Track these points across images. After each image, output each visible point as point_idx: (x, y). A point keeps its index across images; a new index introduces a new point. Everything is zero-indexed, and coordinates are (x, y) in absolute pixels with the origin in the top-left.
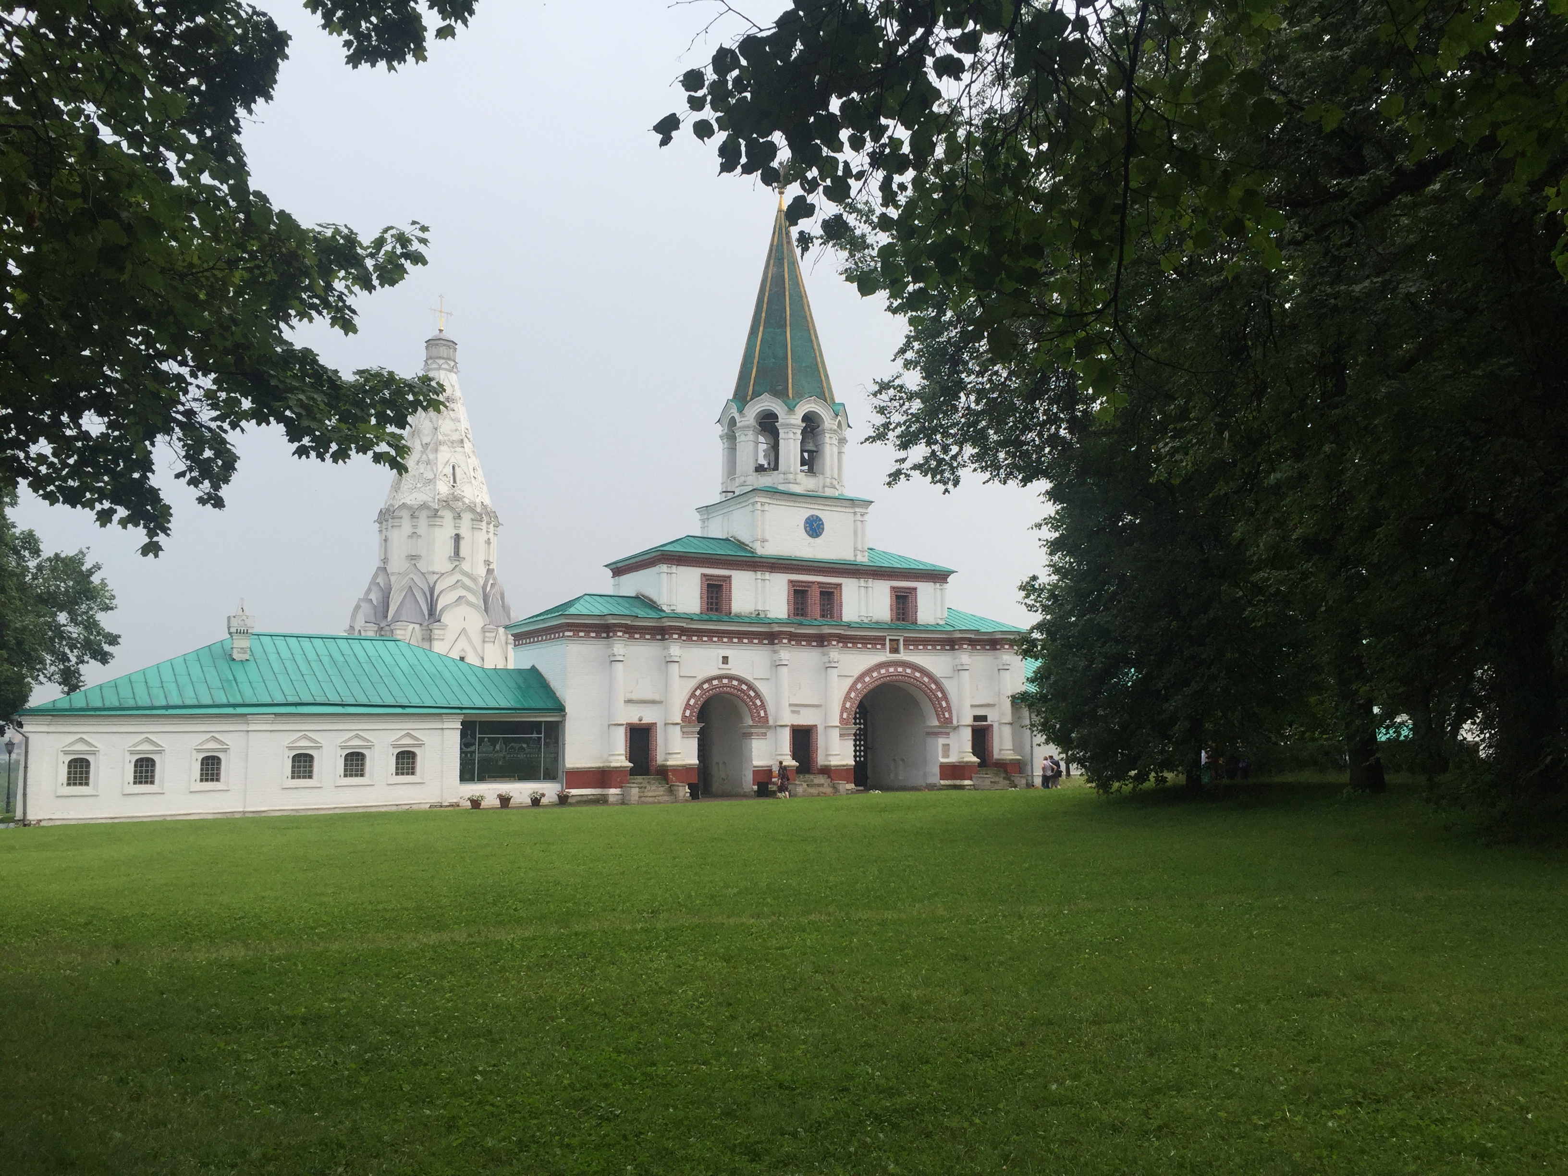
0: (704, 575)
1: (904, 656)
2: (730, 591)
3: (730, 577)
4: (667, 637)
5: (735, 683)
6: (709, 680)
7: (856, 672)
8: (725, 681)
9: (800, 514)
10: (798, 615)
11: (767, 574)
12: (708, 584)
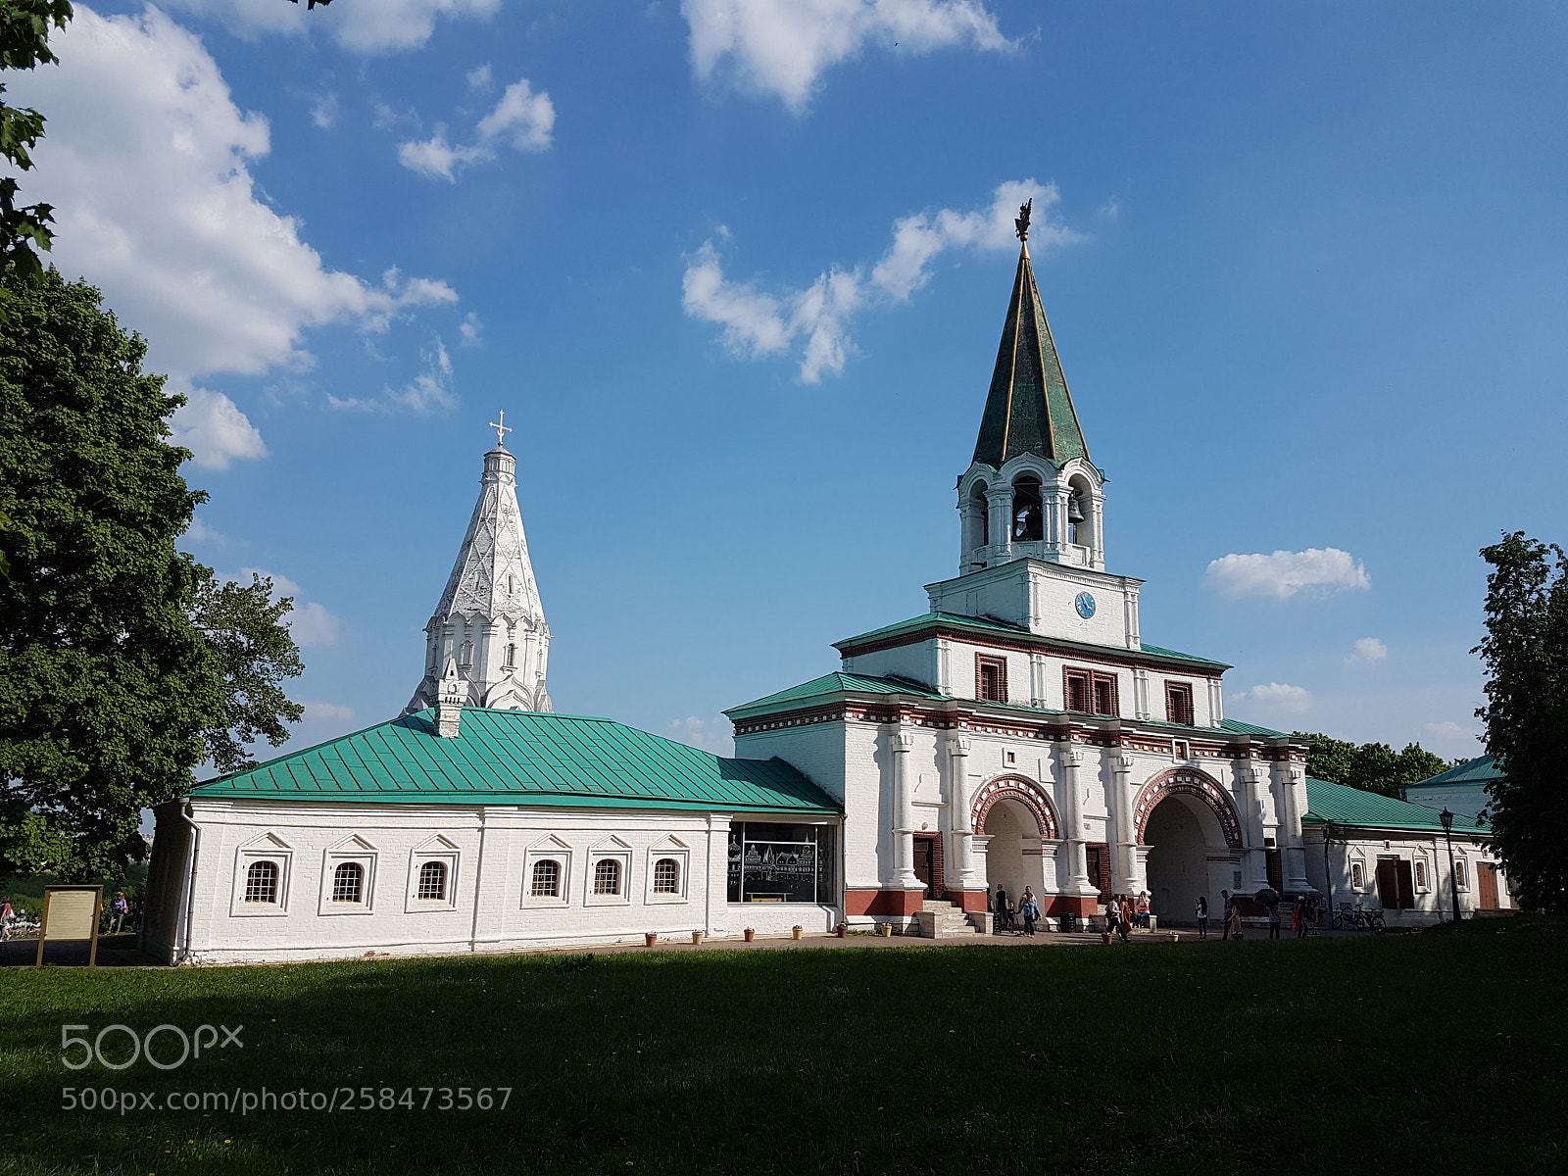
0: (978, 655)
1: (1191, 762)
2: (1005, 676)
3: (1005, 659)
4: (952, 725)
5: (1022, 785)
6: (995, 781)
7: (1145, 780)
8: (1012, 783)
9: (1070, 591)
10: (1074, 705)
11: (1042, 656)
12: (983, 666)
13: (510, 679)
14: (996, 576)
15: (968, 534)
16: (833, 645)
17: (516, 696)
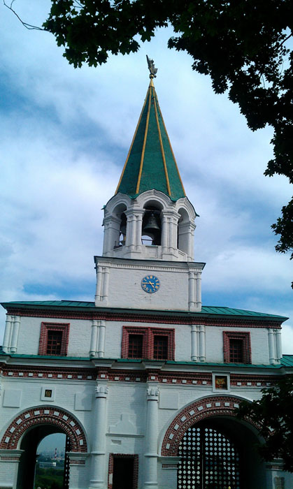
0: (44, 324)
1: (231, 391)
2: (68, 337)
3: (68, 325)
5: (57, 414)
6: (31, 411)
7: (180, 406)
8: (47, 412)
9: (138, 275)
10: (132, 356)
11: (103, 321)
12: (49, 332)
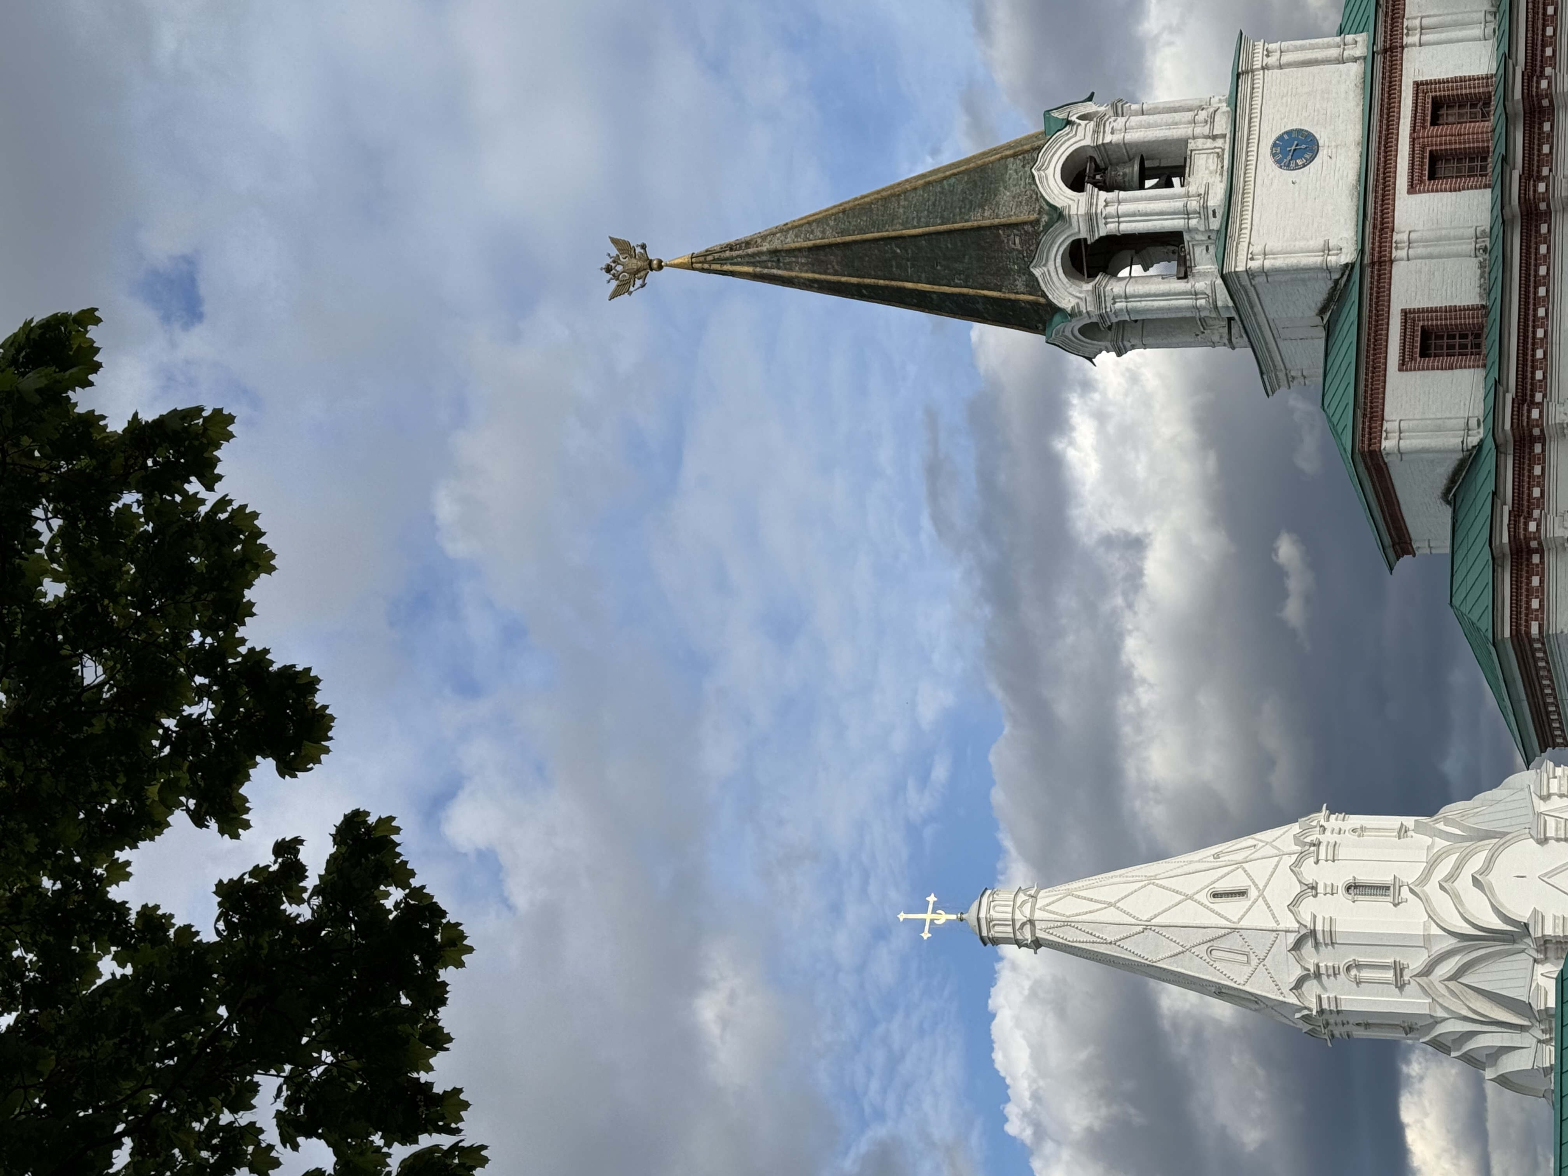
0: (1403, 366)
2: (1436, 310)
3: (1405, 313)
4: (1536, 432)
9: (1269, 180)
10: (1484, 168)
11: (1396, 238)
12: (1423, 355)
13: (1416, 889)
14: (1252, 307)
15: (1174, 340)
16: (1391, 569)
17: (1452, 876)
